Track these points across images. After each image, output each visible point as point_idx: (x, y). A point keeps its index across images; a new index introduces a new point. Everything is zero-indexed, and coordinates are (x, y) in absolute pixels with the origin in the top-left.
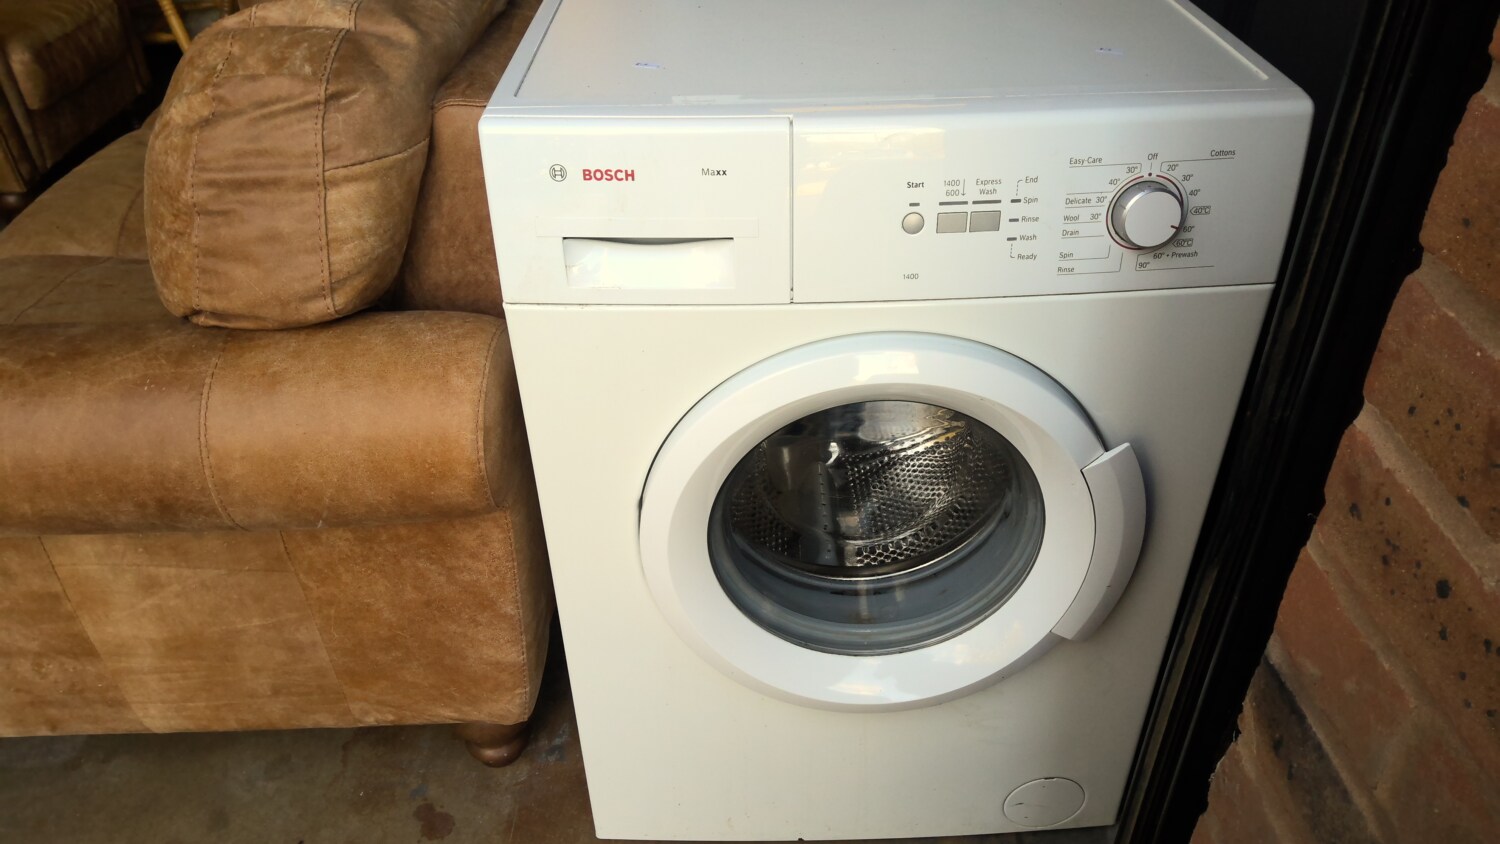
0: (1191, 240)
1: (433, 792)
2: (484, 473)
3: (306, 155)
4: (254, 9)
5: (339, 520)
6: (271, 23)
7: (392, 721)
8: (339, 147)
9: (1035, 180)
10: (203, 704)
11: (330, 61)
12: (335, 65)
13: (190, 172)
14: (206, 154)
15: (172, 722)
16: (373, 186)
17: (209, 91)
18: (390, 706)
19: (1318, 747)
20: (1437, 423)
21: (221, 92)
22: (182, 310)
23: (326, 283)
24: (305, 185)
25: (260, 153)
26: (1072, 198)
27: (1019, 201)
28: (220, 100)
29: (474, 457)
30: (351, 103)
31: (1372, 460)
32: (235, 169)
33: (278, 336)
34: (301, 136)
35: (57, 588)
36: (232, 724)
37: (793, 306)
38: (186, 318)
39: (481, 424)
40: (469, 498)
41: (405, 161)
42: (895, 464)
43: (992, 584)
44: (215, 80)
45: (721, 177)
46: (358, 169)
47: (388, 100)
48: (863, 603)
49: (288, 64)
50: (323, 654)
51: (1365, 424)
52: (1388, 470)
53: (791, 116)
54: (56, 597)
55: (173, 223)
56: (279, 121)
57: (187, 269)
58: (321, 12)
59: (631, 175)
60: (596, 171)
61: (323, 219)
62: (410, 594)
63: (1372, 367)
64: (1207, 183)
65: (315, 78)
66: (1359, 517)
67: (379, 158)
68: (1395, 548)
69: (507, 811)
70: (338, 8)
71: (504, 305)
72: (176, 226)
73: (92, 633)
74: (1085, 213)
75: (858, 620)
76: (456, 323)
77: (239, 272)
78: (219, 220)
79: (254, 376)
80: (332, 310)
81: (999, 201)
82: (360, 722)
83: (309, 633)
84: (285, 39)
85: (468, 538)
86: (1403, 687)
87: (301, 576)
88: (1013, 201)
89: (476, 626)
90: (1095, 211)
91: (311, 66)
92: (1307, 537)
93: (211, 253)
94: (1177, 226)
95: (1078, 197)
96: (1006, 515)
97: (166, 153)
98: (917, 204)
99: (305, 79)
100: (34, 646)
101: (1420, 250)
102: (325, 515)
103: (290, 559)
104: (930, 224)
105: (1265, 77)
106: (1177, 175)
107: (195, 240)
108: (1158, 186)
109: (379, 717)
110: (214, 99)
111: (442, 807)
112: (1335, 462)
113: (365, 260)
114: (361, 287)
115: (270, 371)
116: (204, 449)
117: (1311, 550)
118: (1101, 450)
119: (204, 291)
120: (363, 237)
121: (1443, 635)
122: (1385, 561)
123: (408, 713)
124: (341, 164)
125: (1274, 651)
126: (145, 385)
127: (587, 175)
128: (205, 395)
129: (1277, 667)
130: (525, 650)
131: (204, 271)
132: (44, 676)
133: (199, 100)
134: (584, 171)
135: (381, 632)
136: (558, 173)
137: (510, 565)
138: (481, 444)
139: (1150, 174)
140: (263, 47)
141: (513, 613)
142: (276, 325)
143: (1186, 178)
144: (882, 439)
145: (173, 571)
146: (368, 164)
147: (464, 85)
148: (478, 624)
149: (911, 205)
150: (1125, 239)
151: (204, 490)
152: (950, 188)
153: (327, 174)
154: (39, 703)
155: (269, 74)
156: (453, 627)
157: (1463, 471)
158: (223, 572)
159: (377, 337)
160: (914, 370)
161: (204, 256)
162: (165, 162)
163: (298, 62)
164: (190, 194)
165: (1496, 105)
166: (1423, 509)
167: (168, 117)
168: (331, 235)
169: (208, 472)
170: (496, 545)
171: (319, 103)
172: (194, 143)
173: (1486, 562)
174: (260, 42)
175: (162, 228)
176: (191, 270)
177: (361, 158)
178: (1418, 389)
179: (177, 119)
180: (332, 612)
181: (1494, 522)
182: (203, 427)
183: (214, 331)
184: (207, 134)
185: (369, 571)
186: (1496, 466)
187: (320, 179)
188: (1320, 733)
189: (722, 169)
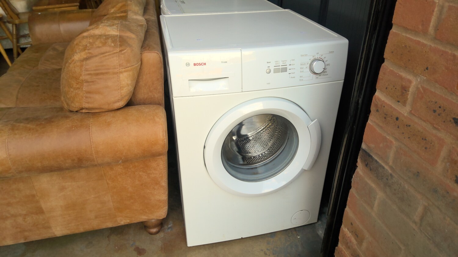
0: (327, 71)
1: (137, 244)
2: (165, 143)
3: (115, 66)
4: (91, 31)
5: (126, 160)
7: (129, 222)
8: (123, 63)
9: (294, 60)
10: (74, 224)
12: (119, 43)
13: (83, 72)
14: (87, 67)
15: (63, 232)
16: (131, 73)
17: (87, 51)
18: (128, 217)
19: (376, 161)
20: (392, 89)
21: (90, 51)
22: (77, 109)
23: (120, 98)
24: (114, 73)
25: (102, 66)
27: (291, 65)
28: (90, 53)
29: (163, 138)
30: (125, 52)
31: (380, 100)
32: (96, 70)
33: (106, 113)
34: (114, 61)
35: (35, 193)
36: (82, 230)
37: (242, 92)
38: (78, 111)
41: (137, 67)
44: (88, 48)
45: (226, 63)
46: (127, 69)
47: (133, 52)
49: (107, 44)
50: (111, 203)
51: (378, 94)
53: (241, 49)
54: (34, 196)
56: (107, 57)
59: (205, 64)
60: (197, 63)
61: (119, 82)
62: (137, 182)
63: (377, 83)
64: (329, 59)
65: (115, 46)
66: (379, 112)
67: (132, 66)
68: (387, 115)
69: (160, 245)
70: (114, 30)
72: (77, 86)
73: (43, 206)
74: (304, 67)
77: (97, 97)
78: (91, 83)
79: (103, 123)
80: (121, 105)
82: (119, 224)
83: (107, 198)
84: (104, 37)
85: (154, 164)
86: (392, 140)
87: (107, 180)
88: (289, 65)
89: (154, 190)
90: (306, 66)
91: (113, 44)
92: (368, 120)
93: (89, 92)
94: (324, 68)
95: (303, 63)
97: (75, 67)
98: (269, 67)
99: (113, 47)
100: (24, 212)
101: (384, 59)
103: (105, 176)
104: (272, 71)
105: (337, 36)
106: (323, 57)
107: (84, 89)
108: (319, 60)
109: (125, 221)
110: (88, 53)
111: (141, 247)
113: (129, 92)
114: (127, 99)
115: (107, 121)
116: (92, 143)
117: (369, 122)
118: (311, 122)
119: (86, 103)
120: (128, 86)
121: (398, 127)
122: (385, 118)
123: (133, 219)
124: (123, 68)
125: (363, 146)
126: (73, 128)
127: (195, 65)
128: (91, 129)
129: (364, 149)
130: (167, 196)
131: (86, 97)
132: (26, 222)
133: (83, 53)
134: (194, 64)
135: (128, 195)
136: (188, 64)
137: (164, 171)
139: (317, 57)
140: (99, 40)
141: (164, 185)
143: (325, 58)
145: (70, 184)
146: (130, 67)
149: (268, 67)
151: (91, 154)
152: (276, 63)
153: (120, 70)
154: (23, 231)
155: (102, 46)
156: (148, 191)
157: (398, 96)
158: (85, 182)
159: (132, 110)
161: (86, 93)
162: (74, 70)
163: (110, 43)
164: (83, 77)
165: (395, 31)
166: (391, 106)
167: (73, 58)
168: (121, 86)
169: (93, 149)
170: (161, 166)
171: (117, 53)
172: (84, 64)
173: (404, 111)
174: (98, 38)
175: (72, 87)
176: (82, 97)
177: (128, 66)
178: (387, 84)
179: (77, 59)
180: (115, 190)
181: (404, 103)
182: (91, 137)
183: (87, 113)
184: (88, 62)
185: (126, 177)
186: (404, 93)
187: (118, 72)
188: (376, 158)
189: (226, 61)
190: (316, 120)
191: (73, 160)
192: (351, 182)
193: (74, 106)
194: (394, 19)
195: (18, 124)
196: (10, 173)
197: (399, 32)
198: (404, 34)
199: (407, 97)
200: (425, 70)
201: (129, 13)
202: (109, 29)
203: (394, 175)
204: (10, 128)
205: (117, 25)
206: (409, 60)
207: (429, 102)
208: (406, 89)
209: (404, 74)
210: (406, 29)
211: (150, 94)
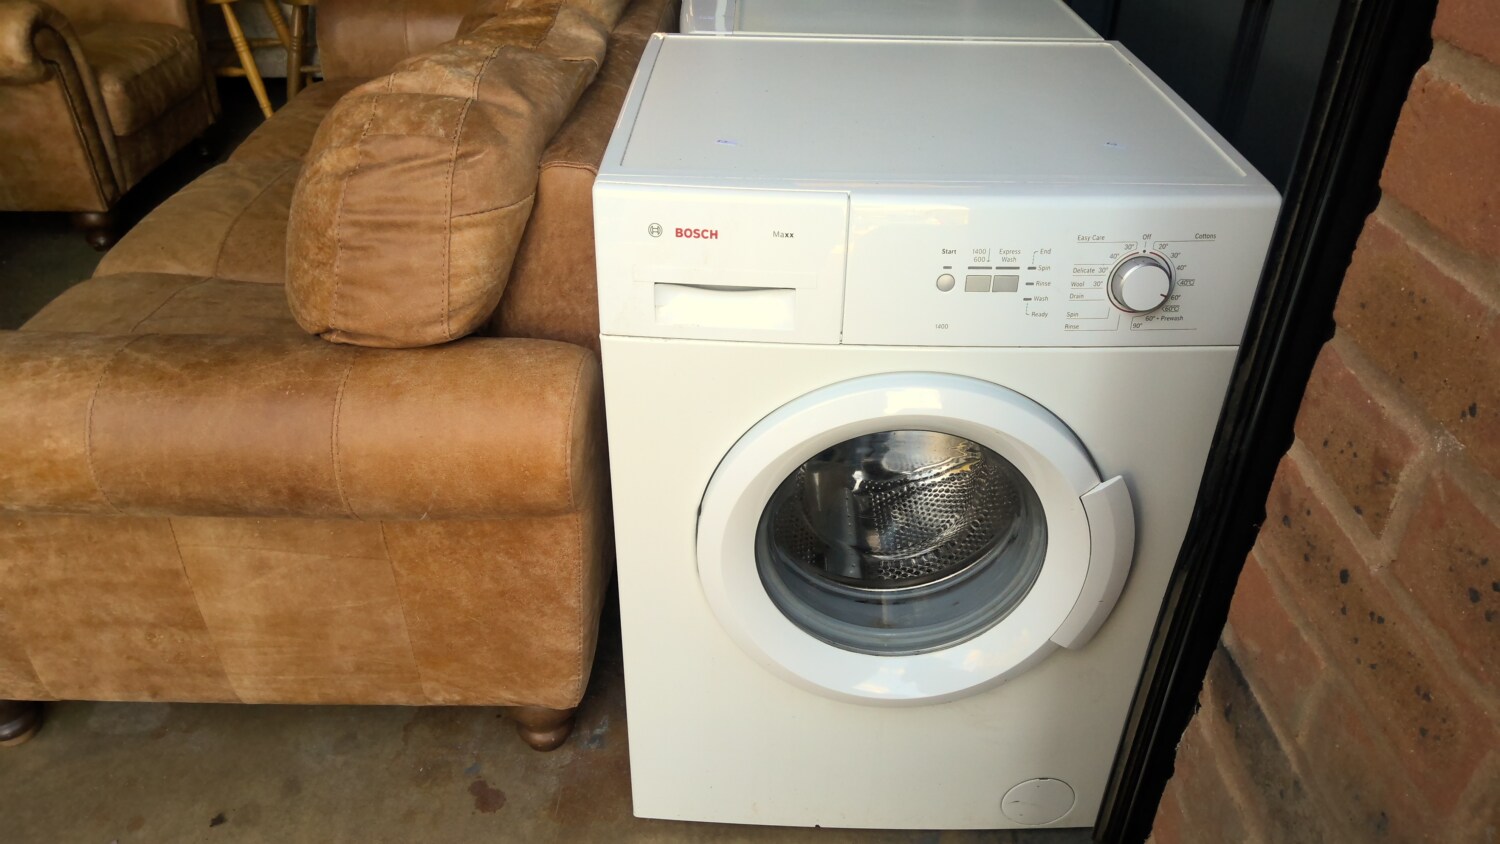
0: (1178, 306)
1: (487, 770)
2: (569, 478)
3: (437, 203)
4: (392, 77)
5: (442, 514)
6: (406, 89)
7: (458, 702)
8: (464, 198)
9: (1048, 252)
10: (292, 678)
11: (460, 126)
12: (464, 130)
13: (338, 214)
14: (352, 199)
15: (262, 694)
16: (489, 232)
17: (357, 146)
18: (458, 687)
19: (1258, 709)
20: (1342, 452)
21: (368, 148)
22: (317, 328)
23: (445, 312)
24: (433, 229)
25: (398, 201)
26: (1078, 267)
27: (1034, 268)
28: (366, 154)
29: (563, 464)
30: (480, 162)
31: (1298, 481)
32: (377, 212)
33: (399, 354)
34: (435, 188)
35: (180, 566)
36: (314, 697)
37: (842, 347)
38: (318, 335)
39: (570, 436)
40: (555, 499)
41: (516, 212)
42: (914, 493)
43: (999, 597)
44: (363, 137)
45: (789, 239)
46: (478, 217)
47: (506, 161)
48: (886, 613)
49: (424, 127)
50: (405, 636)
51: (1295, 454)
52: (1309, 488)
53: (849, 192)
54: (176, 575)
55: (317, 254)
56: (417, 174)
57: (326, 294)
58: (448, 83)
59: (714, 234)
60: (687, 230)
61: (447, 257)
62: (487, 584)
63: (1300, 411)
64: (1191, 261)
65: (448, 139)
66: (1289, 526)
67: (495, 209)
68: (1313, 548)
69: (553, 790)
70: (464, 80)
71: (601, 336)
72: (320, 257)
73: (205, 608)
74: (1089, 280)
75: (879, 624)
76: (551, 351)
77: (373, 298)
78: (358, 254)
79: (380, 387)
80: (447, 334)
81: (1018, 268)
82: (430, 701)
83: (394, 616)
84: (422, 105)
85: (542, 535)
86: (1316, 653)
87: (395, 563)
88: (1029, 268)
89: (542, 616)
90: (1098, 279)
91: (445, 129)
92: (1253, 544)
93: (349, 281)
94: (1166, 294)
95: (1085, 267)
96: (1013, 540)
97: (316, 196)
98: (949, 268)
99: (440, 140)
100: (150, 617)
101: (1333, 324)
102: (430, 509)
103: (387, 548)
104: (960, 284)
105: (1244, 174)
106: (1167, 253)
107: (336, 270)
108: (1153, 262)
109: (448, 697)
110: (361, 153)
111: (494, 784)
112: (1273, 483)
113: (478, 293)
114: (472, 316)
115: (394, 383)
116: (334, 446)
117: (1255, 553)
118: (1098, 481)
119: (340, 313)
120: (478, 274)
121: (1344, 611)
122: (1306, 558)
123: (473, 694)
124: (465, 213)
125: (1227, 637)
126: (286, 390)
127: (679, 233)
128: (338, 401)
129: (1229, 649)
130: (581, 641)
131: (342, 296)
132: (154, 646)
133: (348, 153)
134: (677, 229)
135: (459, 618)
136: (655, 230)
137: (576, 562)
138: (569, 452)
139: (1144, 251)
140: (403, 112)
141: (575, 606)
142: (399, 345)
143: (1175, 255)
144: (902, 469)
145: (282, 555)
146: (487, 213)
147: (566, 150)
148: (544, 614)
149: (945, 268)
150: (1122, 303)
151: (331, 482)
152: (978, 255)
153: (453, 220)
154: (146, 670)
155: (408, 135)
156: (522, 617)
157: (1358, 488)
158: (327, 557)
159: (484, 357)
160: (939, 406)
161: (343, 284)
162: (315, 203)
163: (434, 126)
164: (336, 232)
165: (1383, 223)
166: (1331, 516)
167: (318, 165)
168: (452, 271)
169: (336, 466)
170: (567, 544)
171: (450, 161)
172: (343, 189)
173: (1373, 553)
174: (400, 107)
175: (305, 258)
176: (330, 294)
177: (482, 208)
178: (1330, 428)
179: (328, 168)
180: (418, 597)
181: (1377, 524)
182: (335, 428)
183: (344, 348)
184: (355, 182)
185: (454, 563)
186: (1379, 483)
187: (447, 224)
188: (1259, 698)
189: (789, 232)
190: (1119, 477)
191: (276, 492)
192: (1174, 753)
193: (308, 318)
194: (1387, 171)
195: (135, 355)
196: (94, 502)
197: (1397, 231)
198: (1412, 244)
199: (1389, 502)
200: (1463, 415)
201: (561, 15)
202: (450, 76)
203: (1305, 787)
204: (108, 366)
205: (480, 64)
206: (1415, 354)
207: (1461, 550)
208: (1388, 472)
209: (1390, 407)
210: (1422, 225)
211: (561, 303)
